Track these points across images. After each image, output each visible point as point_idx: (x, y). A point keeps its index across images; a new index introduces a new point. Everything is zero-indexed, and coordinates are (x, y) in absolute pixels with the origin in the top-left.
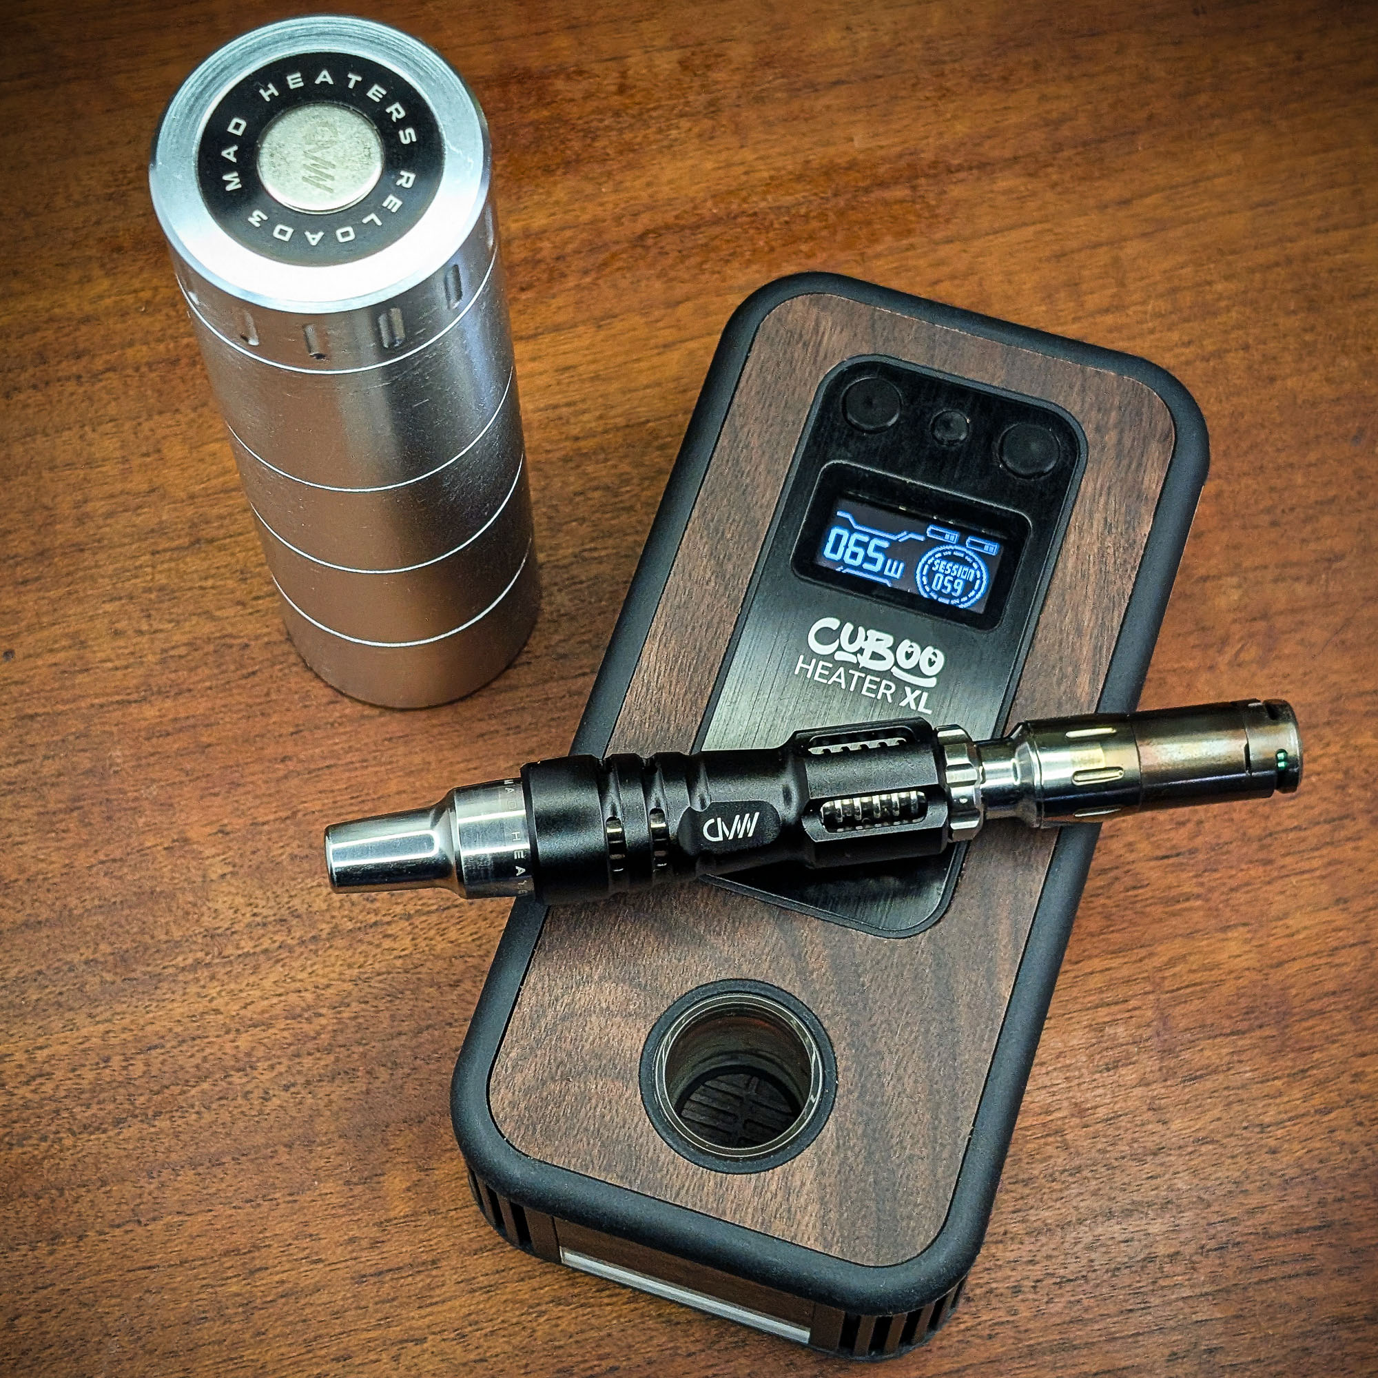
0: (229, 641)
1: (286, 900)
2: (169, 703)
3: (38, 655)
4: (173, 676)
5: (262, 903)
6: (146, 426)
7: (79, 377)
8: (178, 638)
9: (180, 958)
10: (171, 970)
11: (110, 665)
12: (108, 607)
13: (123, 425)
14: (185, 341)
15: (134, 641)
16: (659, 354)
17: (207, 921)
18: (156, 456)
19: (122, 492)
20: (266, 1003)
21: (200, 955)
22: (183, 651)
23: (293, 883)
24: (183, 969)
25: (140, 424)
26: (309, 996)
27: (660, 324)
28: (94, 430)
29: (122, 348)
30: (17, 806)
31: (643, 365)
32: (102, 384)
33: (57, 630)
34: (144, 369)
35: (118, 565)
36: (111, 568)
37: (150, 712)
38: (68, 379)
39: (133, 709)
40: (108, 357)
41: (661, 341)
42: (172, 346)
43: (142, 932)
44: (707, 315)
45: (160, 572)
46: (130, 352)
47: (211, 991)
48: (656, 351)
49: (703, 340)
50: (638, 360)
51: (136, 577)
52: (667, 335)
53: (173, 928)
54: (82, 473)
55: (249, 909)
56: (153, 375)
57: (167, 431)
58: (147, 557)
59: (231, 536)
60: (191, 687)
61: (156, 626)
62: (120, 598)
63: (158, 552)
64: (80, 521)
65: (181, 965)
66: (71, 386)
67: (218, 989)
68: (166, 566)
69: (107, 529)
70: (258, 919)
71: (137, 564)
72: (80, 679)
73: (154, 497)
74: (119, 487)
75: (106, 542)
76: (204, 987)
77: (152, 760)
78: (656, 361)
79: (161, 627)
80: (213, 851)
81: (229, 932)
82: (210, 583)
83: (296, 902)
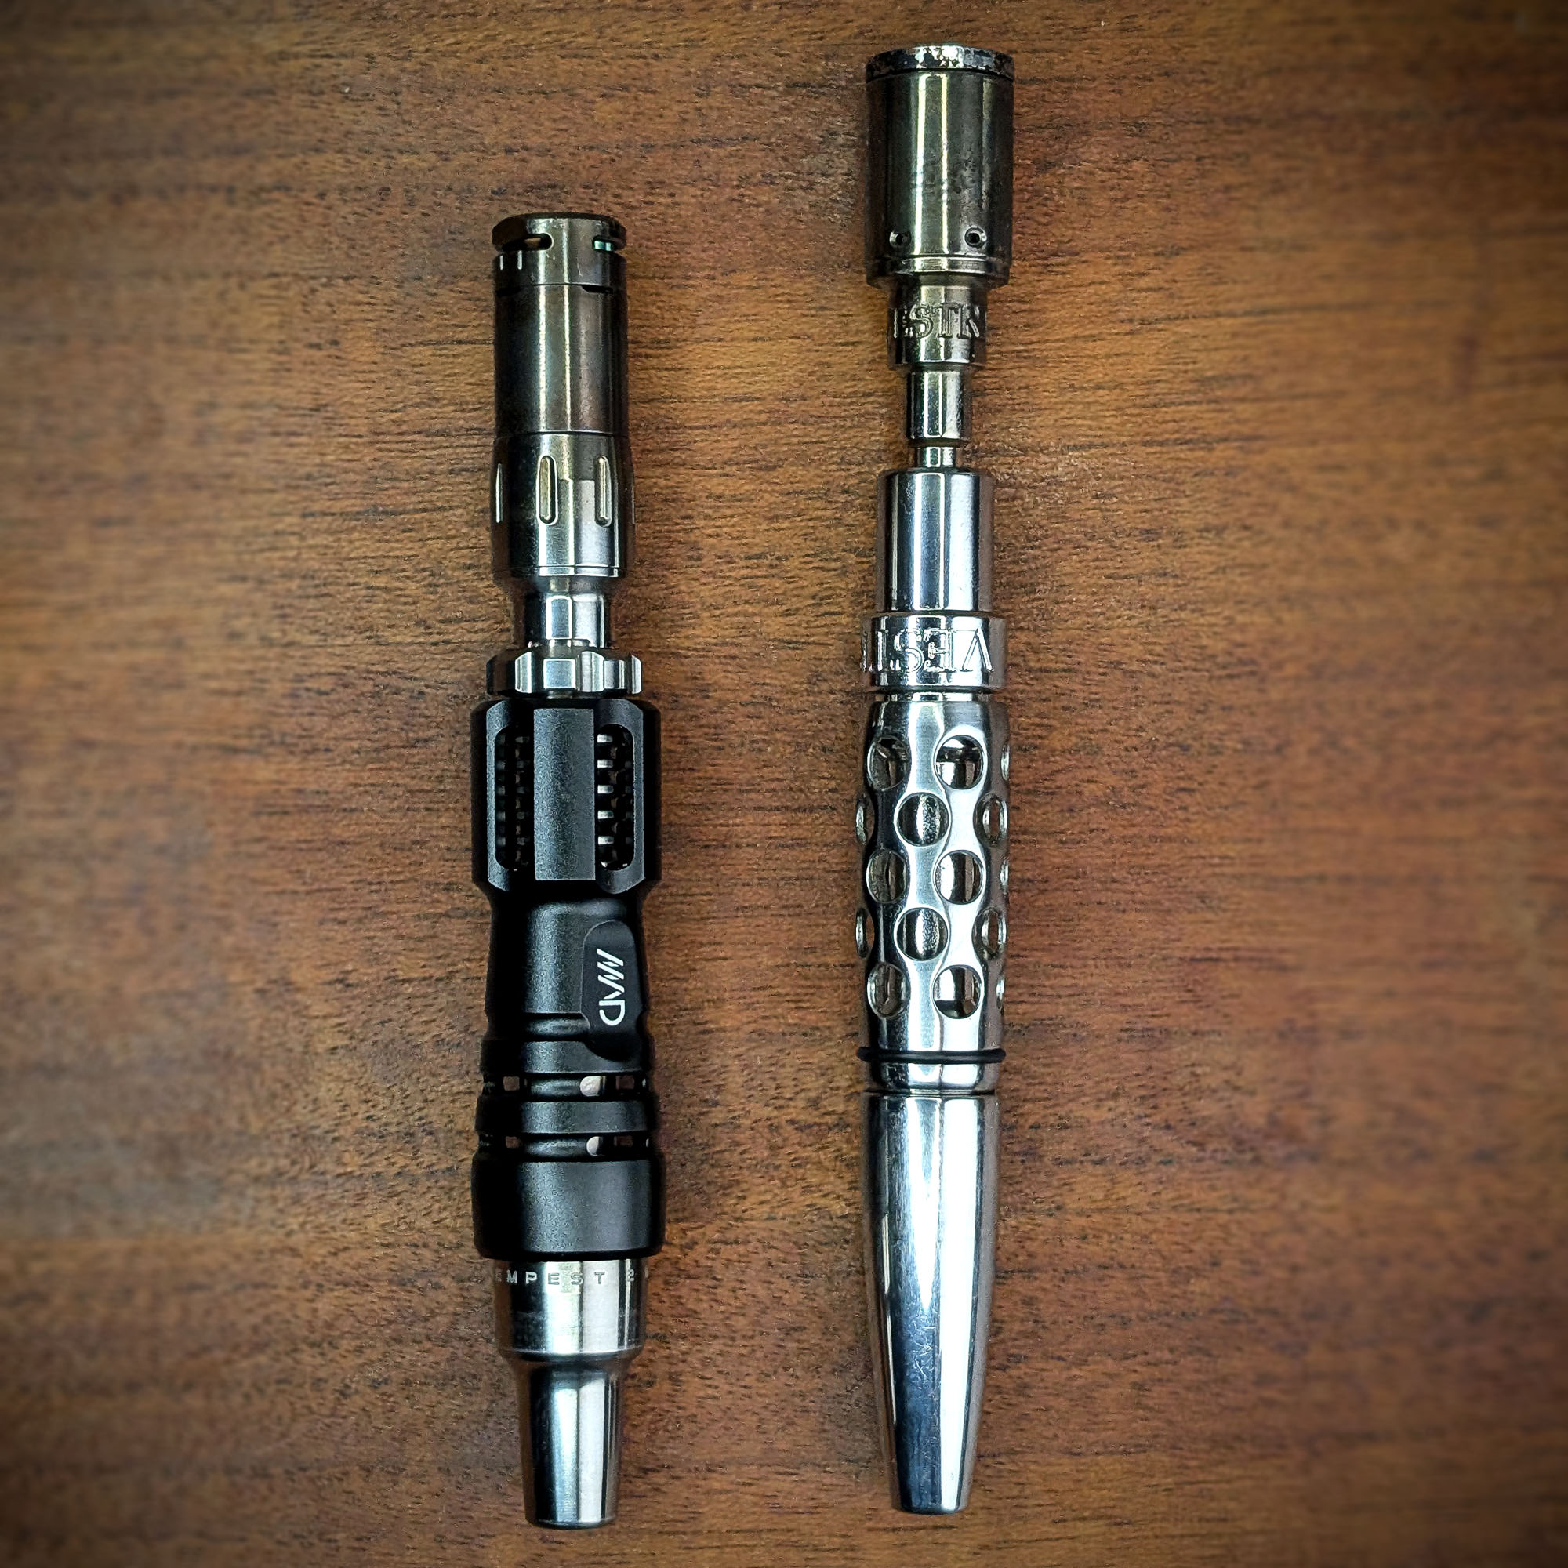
0: (394, 681)
1: (419, 1104)
2: (293, 763)
3: (113, 647)
4: (305, 721)
5: (384, 1102)
6: (325, 294)
7: (231, 190)
8: (322, 662)
9: (254, 1163)
10: (238, 1178)
11: (214, 685)
12: (226, 590)
13: (287, 288)
14: (404, 159)
15: (258, 652)
16: (1131, 333)
17: (301, 1113)
18: (333, 351)
19: (271, 403)
20: (366, 1254)
21: (284, 1163)
22: (326, 684)
23: (432, 1081)
24: (257, 1179)
25: (313, 291)
26: (428, 1255)
27: (1144, 282)
28: (242, 286)
29: (304, 153)
30: (51, 882)
31: (1100, 348)
32: (267, 209)
33: (145, 613)
34: (333, 197)
35: (251, 523)
36: (240, 524)
37: (264, 772)
38: (214, 189)
39: (241, 763)
40: (280, 163)
41: (1138, 312)
42: (382, 163)
43: (206, 1112)
44: (1221, 281)
45: (311, 547)
46: (316, 161)
47: (291, 1220)
48: (1127, 327)
49: (1204, 322)
50: (1094, 338)
51: (274, 549)
52: (1151, 305)
53: (251, 1116)
54: (213, 356)
55: (364, 1107)
56: (346, 210)
57: (356, 313)
58: (294, 520)
59: (425, 510)
60: (332, 744)
61: (294, 635)
62: (244, 579)
63: (312, 514)
64: (200, 438)
65: (255, 1171)
66: (216, 204)
67: (301, 1219)
68: (321, 540)
69: (239, 460)
70: (374, 1125)
71: (280, 527)
72: (168, 697)
73: (317, 419)
74: (268, 391)
75: (234, 482)
76: (281, 1211)
77: (257, 848)
78: (1123, 345)
79: (298, 637)
80: (326, 1009)
81: (330, 1136)
82: (381, 581)
83: (432, 1111)
